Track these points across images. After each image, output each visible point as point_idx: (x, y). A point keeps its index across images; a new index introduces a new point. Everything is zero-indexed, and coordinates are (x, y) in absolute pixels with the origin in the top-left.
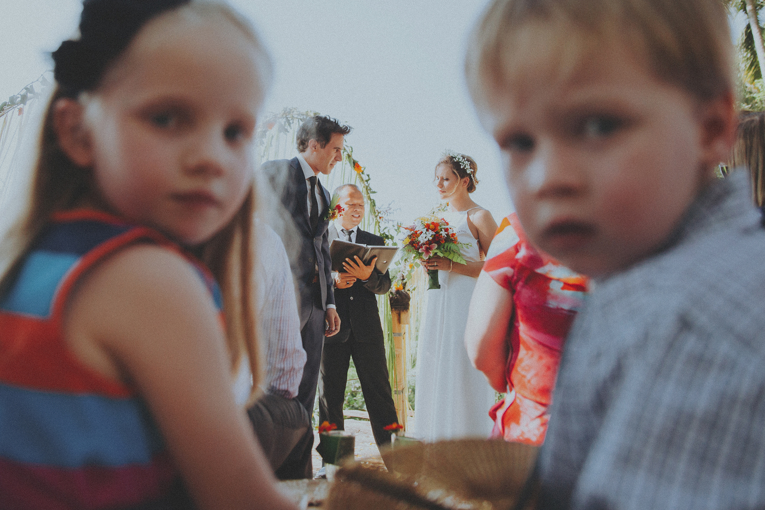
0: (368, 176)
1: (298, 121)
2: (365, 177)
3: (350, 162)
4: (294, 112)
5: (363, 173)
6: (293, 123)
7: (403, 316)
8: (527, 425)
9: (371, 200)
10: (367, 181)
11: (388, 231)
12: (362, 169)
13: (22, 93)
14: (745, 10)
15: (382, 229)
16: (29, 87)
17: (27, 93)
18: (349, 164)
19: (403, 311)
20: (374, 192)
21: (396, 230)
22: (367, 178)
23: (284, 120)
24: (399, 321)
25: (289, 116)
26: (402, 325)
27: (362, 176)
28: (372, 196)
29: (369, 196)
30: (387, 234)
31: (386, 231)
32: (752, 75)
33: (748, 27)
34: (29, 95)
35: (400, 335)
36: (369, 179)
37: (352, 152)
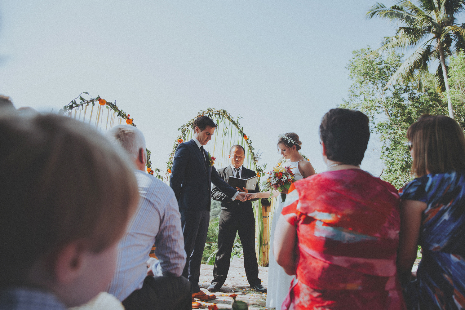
0: (251, 141)
1: (215, 115)
2: (249, 142)
3: (241, 134)
4: (213, 110)
5: (248, 139)
6: (213, 115)
7: (268, 208)
8: (303, 298)
9: (252, 152)
10: (250, 143)
11: (261, 167)
12: (248, 138)
13: (70, 104)
14: (439, 58)
15: (257, 166)
16: (73, 101)
17: (73, 104)
18: (241, 136)
19: (268, 206)
20: (254, 149)
21: (264, 167)
22: (250, 142)
23: (208, 114)
24: (266, 211)
25: (211, 112)
26: (267, 213)
27: (248, 141)
28: (253, 151)
29: (251, 151)
30: (260, 169)
31: (259, 168)
32: (441, 89)
33: (440, 66)
34: (74, 105)
35: (266, 217)
36: (251, 143)
37: (243, 129)
